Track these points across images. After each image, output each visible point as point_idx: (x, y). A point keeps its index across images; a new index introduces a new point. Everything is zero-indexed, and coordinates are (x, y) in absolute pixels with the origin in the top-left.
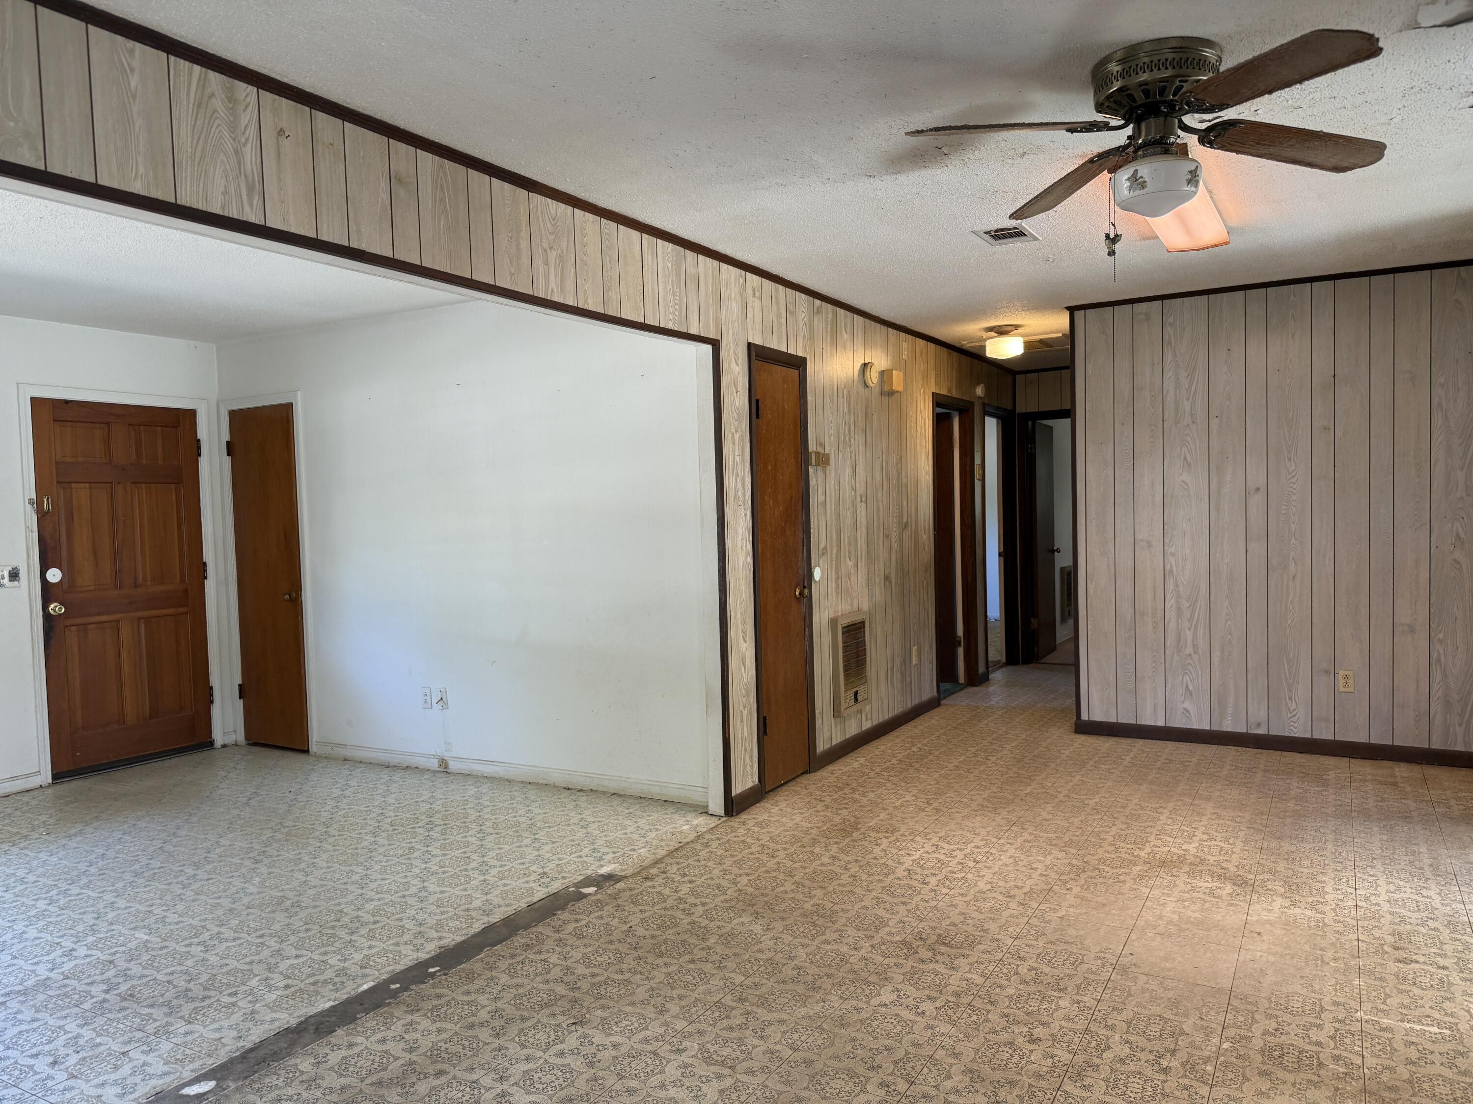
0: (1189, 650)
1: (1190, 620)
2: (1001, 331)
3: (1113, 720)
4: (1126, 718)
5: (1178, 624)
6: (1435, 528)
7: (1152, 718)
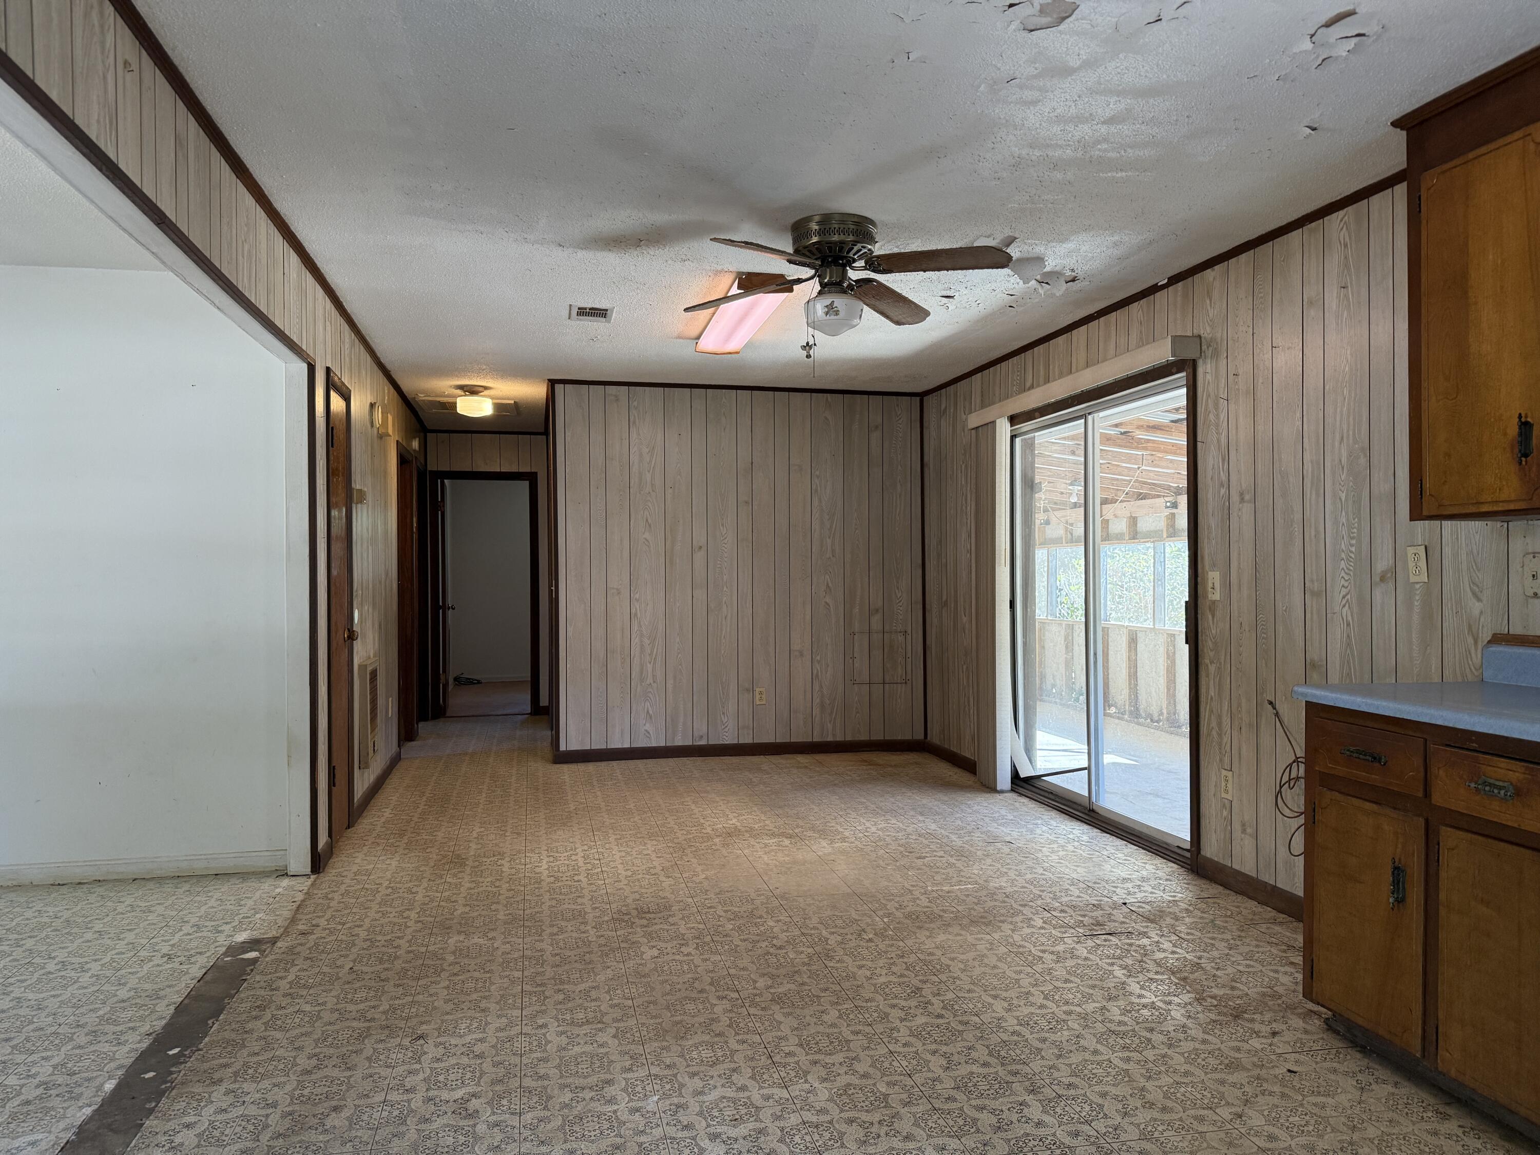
0: (649, 680)
1: (650, 655)
2: (471, 391)
3: (587, 747)
4: (598, 745)
5: (641, 658)
6: (815, 579)
7: (620, 741)
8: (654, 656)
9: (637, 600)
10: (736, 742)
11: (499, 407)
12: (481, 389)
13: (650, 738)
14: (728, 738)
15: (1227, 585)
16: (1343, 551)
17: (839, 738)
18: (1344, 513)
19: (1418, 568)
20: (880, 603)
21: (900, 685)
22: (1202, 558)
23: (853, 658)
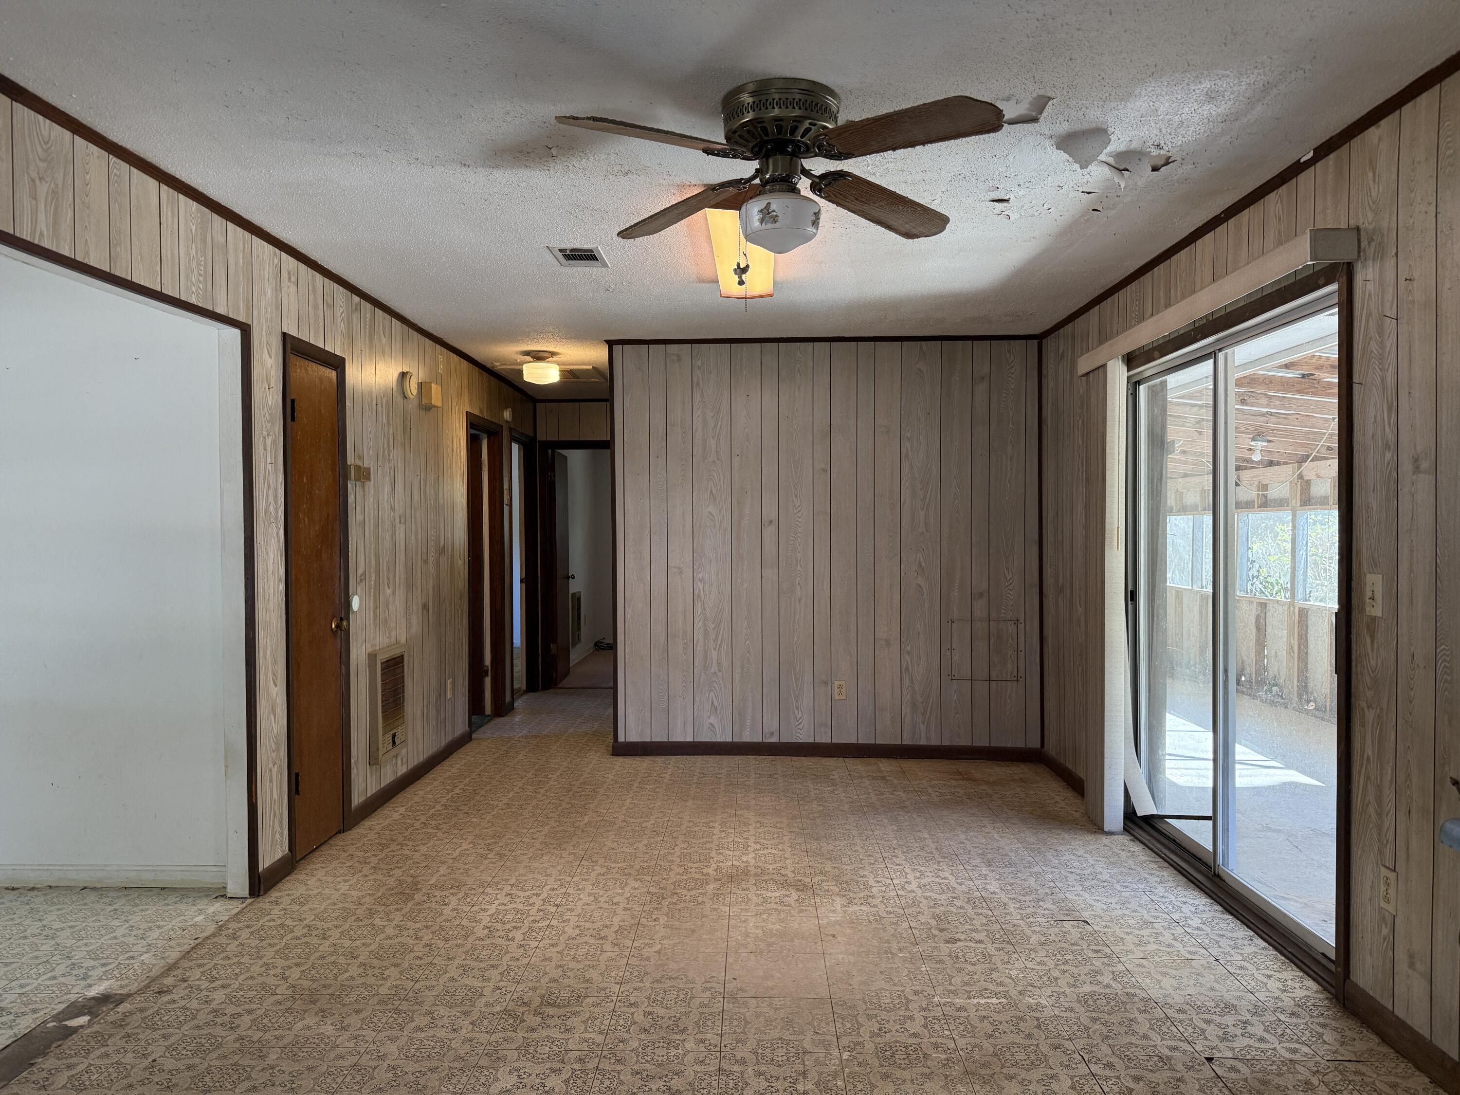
0: (714, 668)
1: (715, 640)
2: (538, 357)
3: (647, 739)
4: (659, 737)
5: (705, 645)
7: (682, 734)
8: (719, 643)
9: (701, 580)
10: (811, 740)
11: (565, 374)
12: (546, 355)
13: (715, 732)
14: (803, 735)
15: (1393, 595)
17: (935, 742)
20: (985, 586)
21: (1009, 683)
22: (1358, 553)
23: (951, 650)
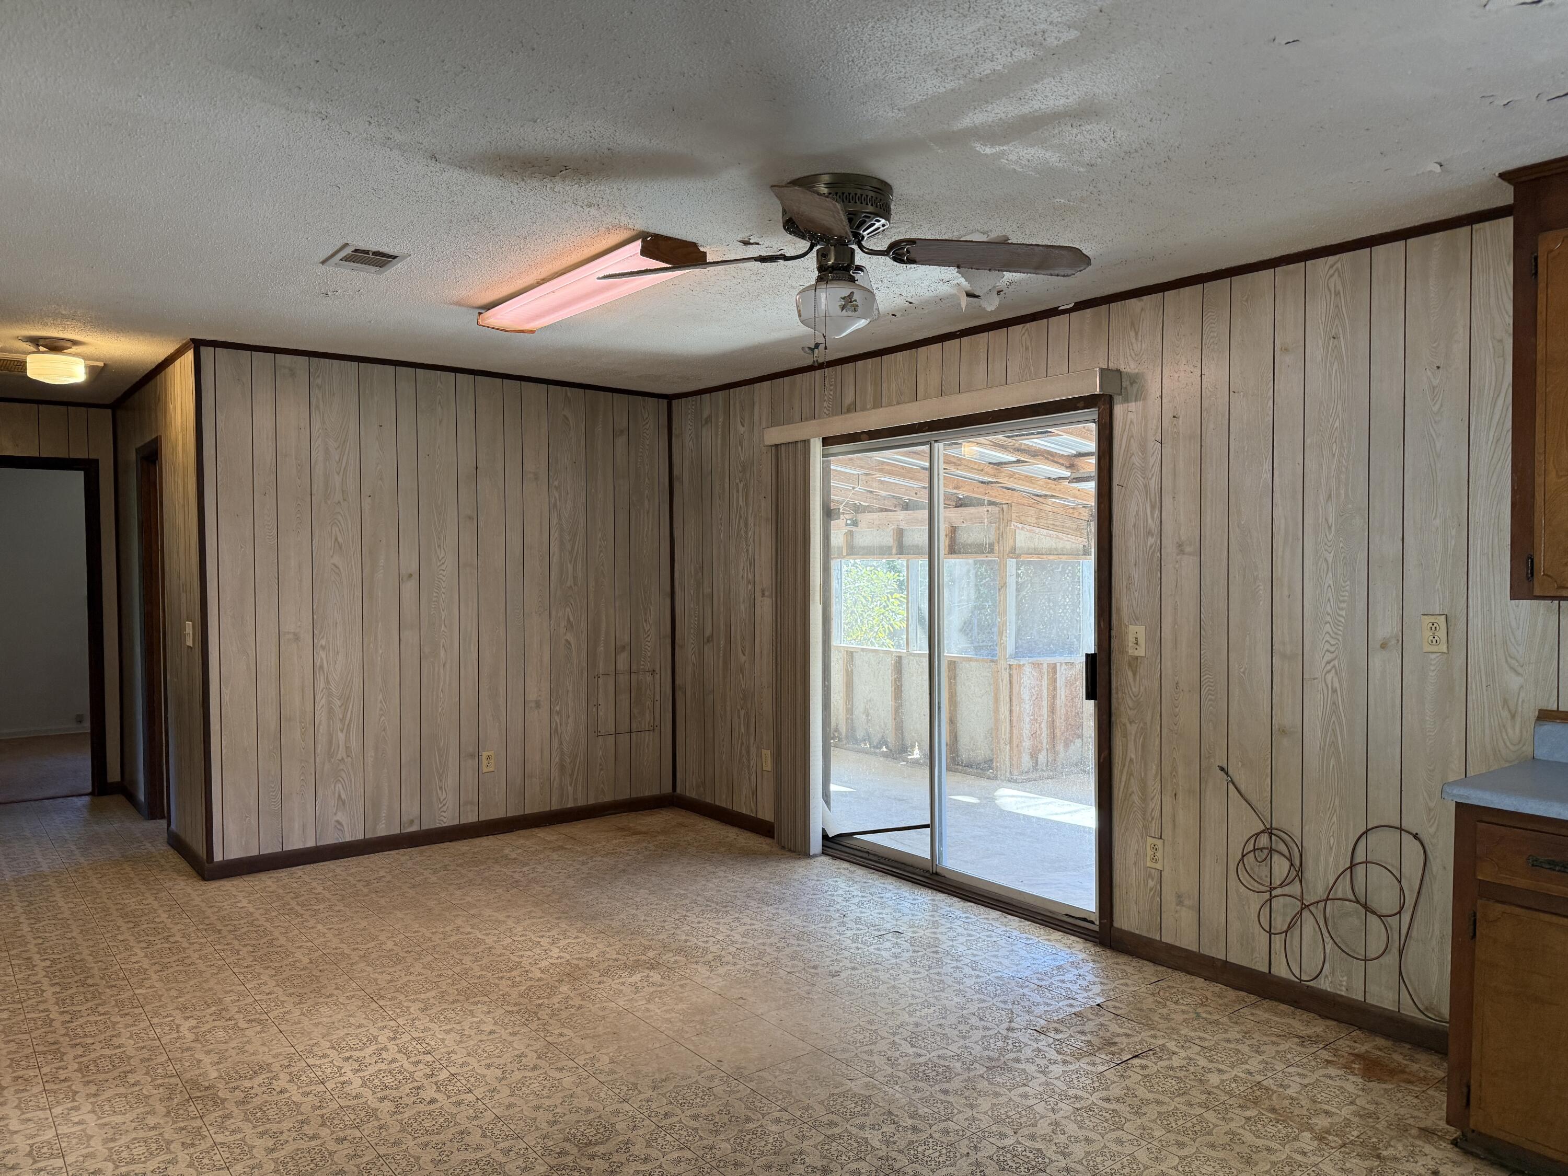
0: (341, 753)
1: (343, 720)
4: (270, 847)
5: (329, 726)
6: (553, 613)
7: (298, 841)
8: (347, 723)
9: (323, 648)
10: (456, 822)
12: (64, 344)
13: (342, 831)
14: (447, 818)
15: (1156, 640)
16: (1329, 614)
17: (581, 802)
18: (1330, 574)
19: (1437, 638)
20: (627, 639)
21: (647, 733)
22: (1118, 610)
23: (597, 705)
